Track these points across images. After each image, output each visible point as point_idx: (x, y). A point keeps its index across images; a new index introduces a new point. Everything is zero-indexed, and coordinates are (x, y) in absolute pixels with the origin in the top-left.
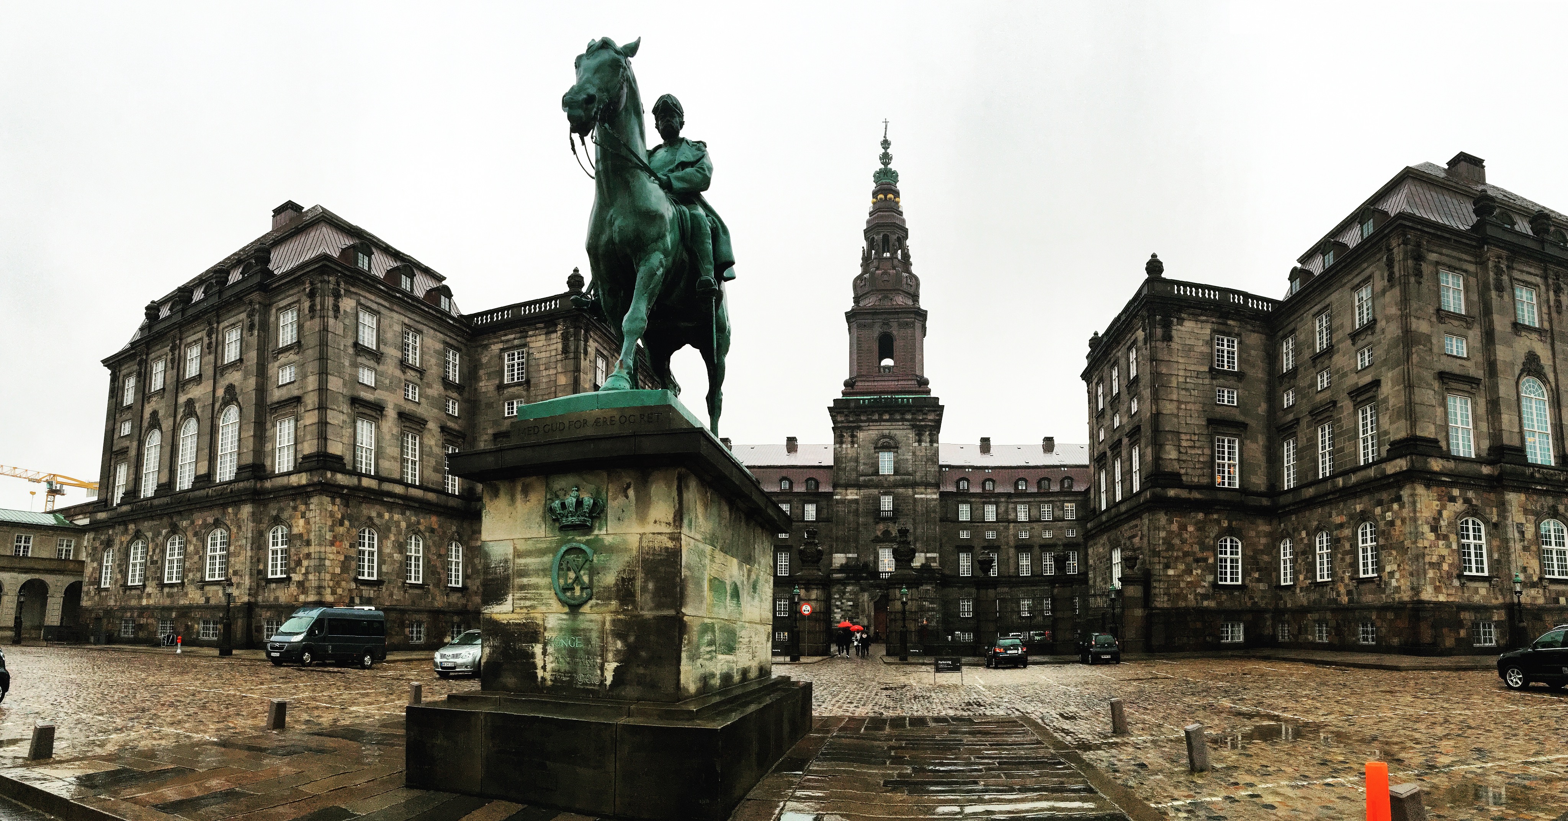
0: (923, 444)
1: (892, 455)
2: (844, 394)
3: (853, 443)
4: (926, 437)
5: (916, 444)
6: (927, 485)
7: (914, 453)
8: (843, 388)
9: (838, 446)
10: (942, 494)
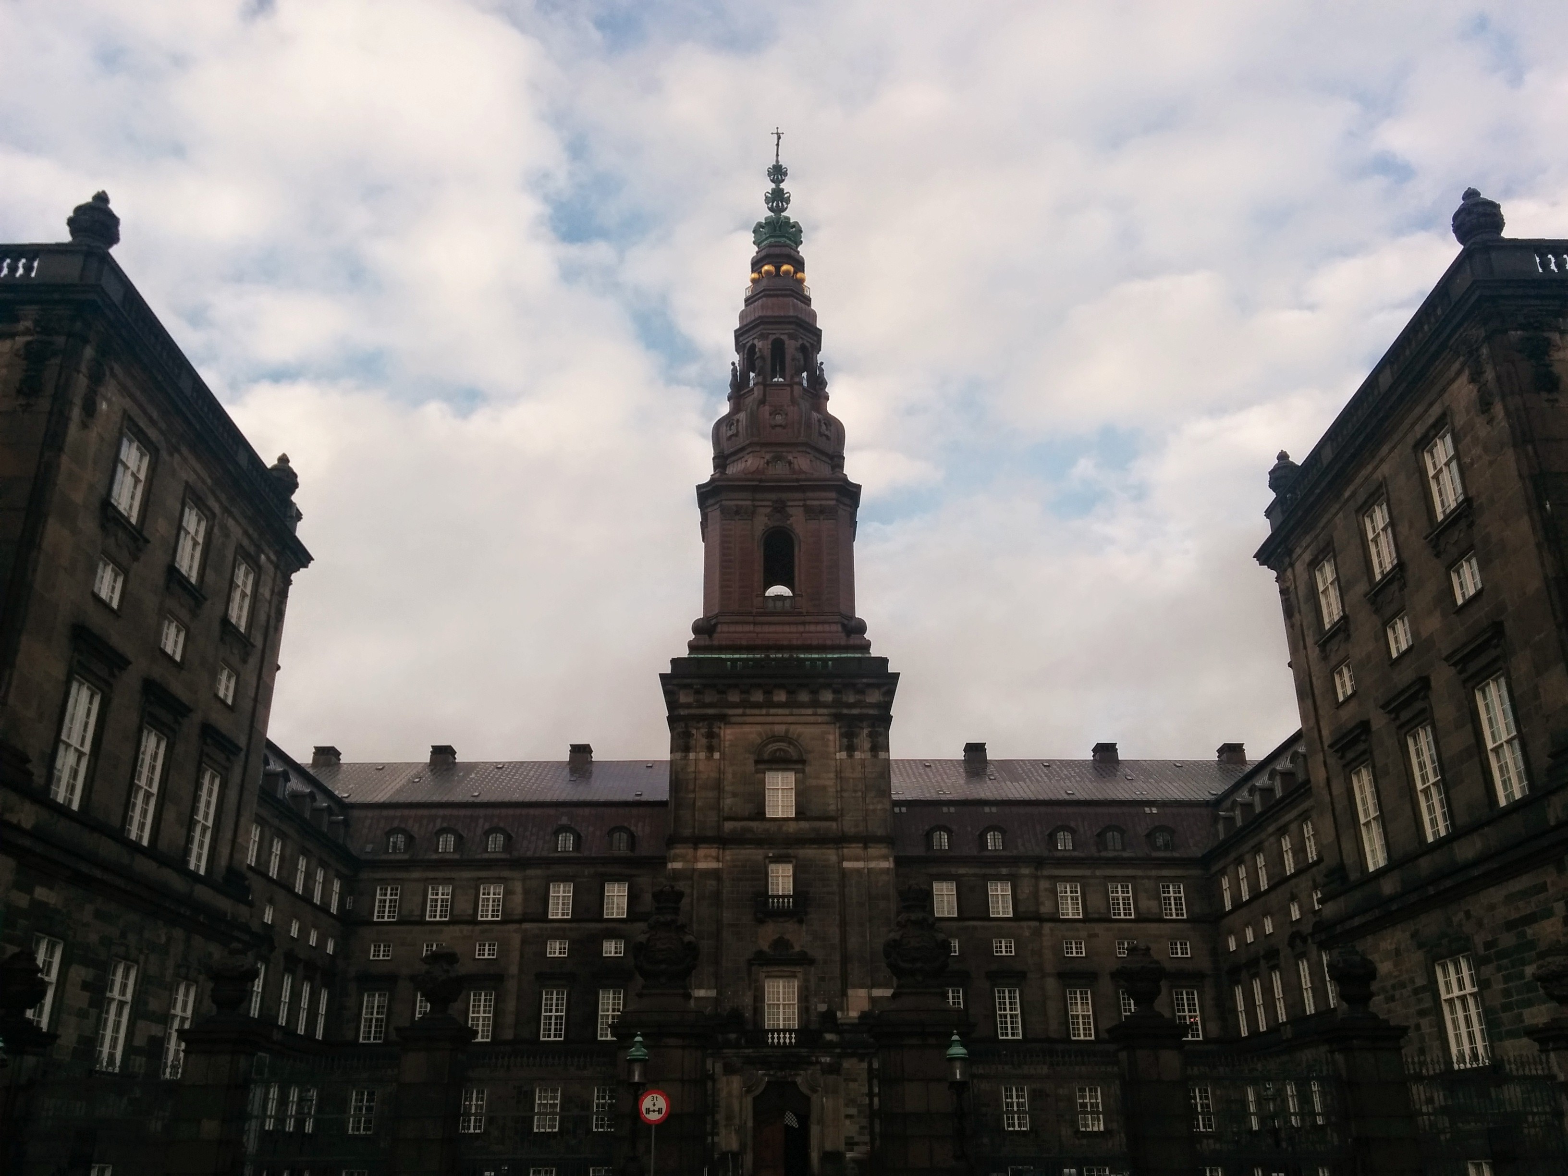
0: (858, 755)
1: (791, 777)
2: (692, 647)
3: (710, 749)
4: (863, 740)
5: (843, 755)
6: (866, 840)
7: (839, 775)
8: (692, 636)
9: (679, 755)
10: (898, 861)
